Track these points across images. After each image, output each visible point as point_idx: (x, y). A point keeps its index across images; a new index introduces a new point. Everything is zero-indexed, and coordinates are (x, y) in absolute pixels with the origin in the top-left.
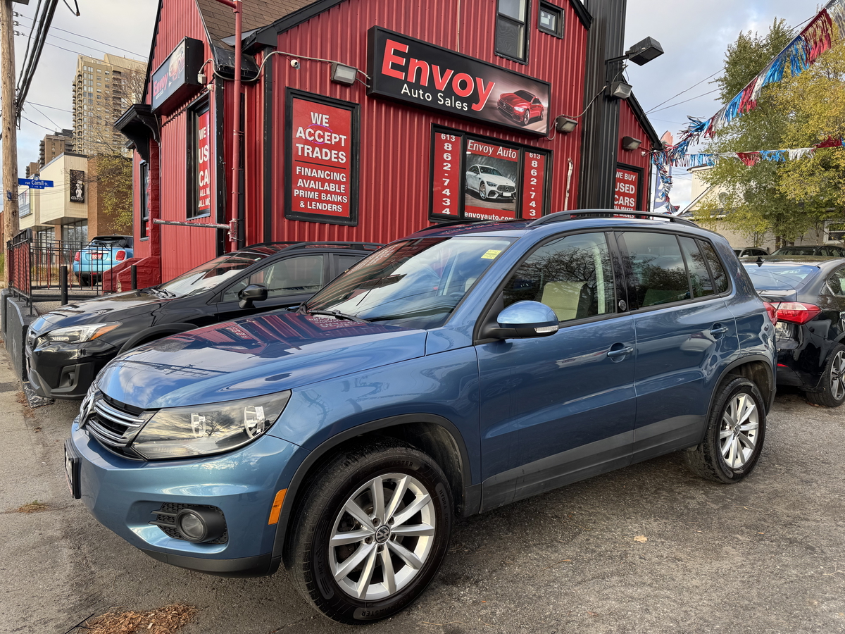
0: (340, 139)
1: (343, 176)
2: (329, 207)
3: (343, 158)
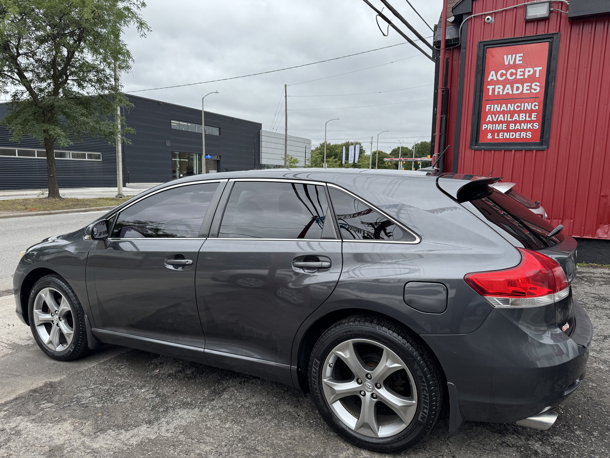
0: (535, 71)
1: (535, 105)
2: (517, 135)
3: (537, 88)
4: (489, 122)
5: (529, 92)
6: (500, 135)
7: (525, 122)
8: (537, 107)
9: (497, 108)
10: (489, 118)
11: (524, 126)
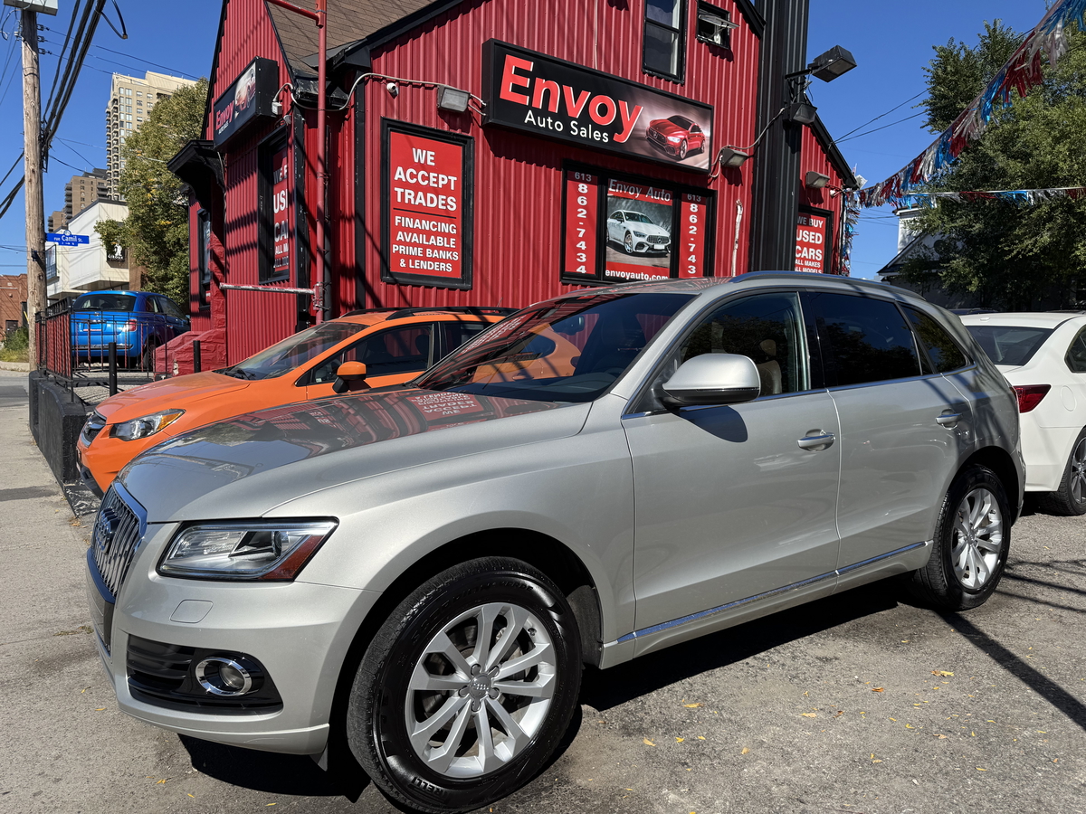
0: (449, 181)
1: (453, 228)
2: (435, 266)
3: (453, 204)
4: (400, 243)
5: (444, 208)
6: (416, 264)
7: (443, 248)
8: (455, 232)
9: (408, 222)
10: (400, 236)
11: (443, 255)
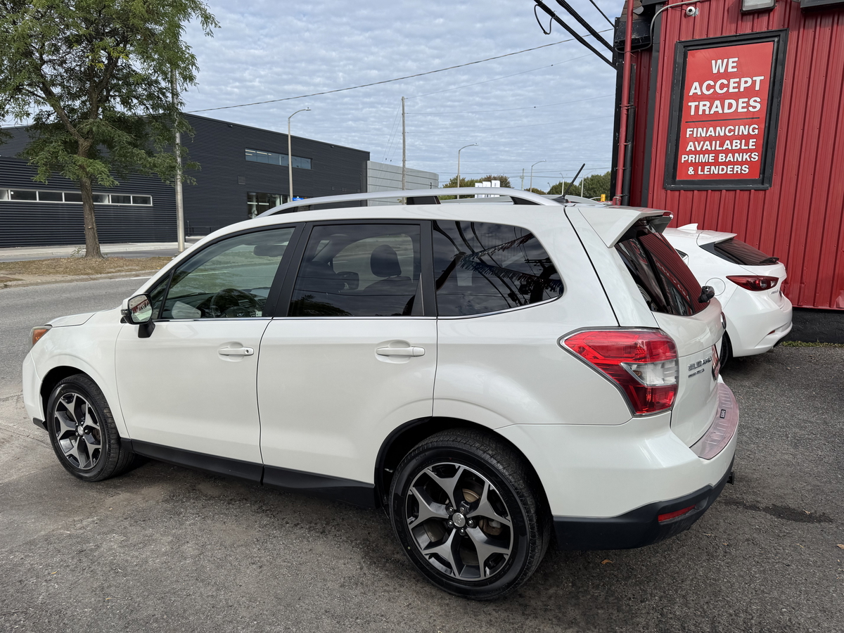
0: (754, 82)
1: (754, 128)
2: (729, 170)
3: (756, 105)
4: (691, 152)
5: (745, 110)
6: (706, 170)
7: (740, 151)
8: (756, 131)
9: (701, 132)
10: (690, 147)
11: (738, 157)
